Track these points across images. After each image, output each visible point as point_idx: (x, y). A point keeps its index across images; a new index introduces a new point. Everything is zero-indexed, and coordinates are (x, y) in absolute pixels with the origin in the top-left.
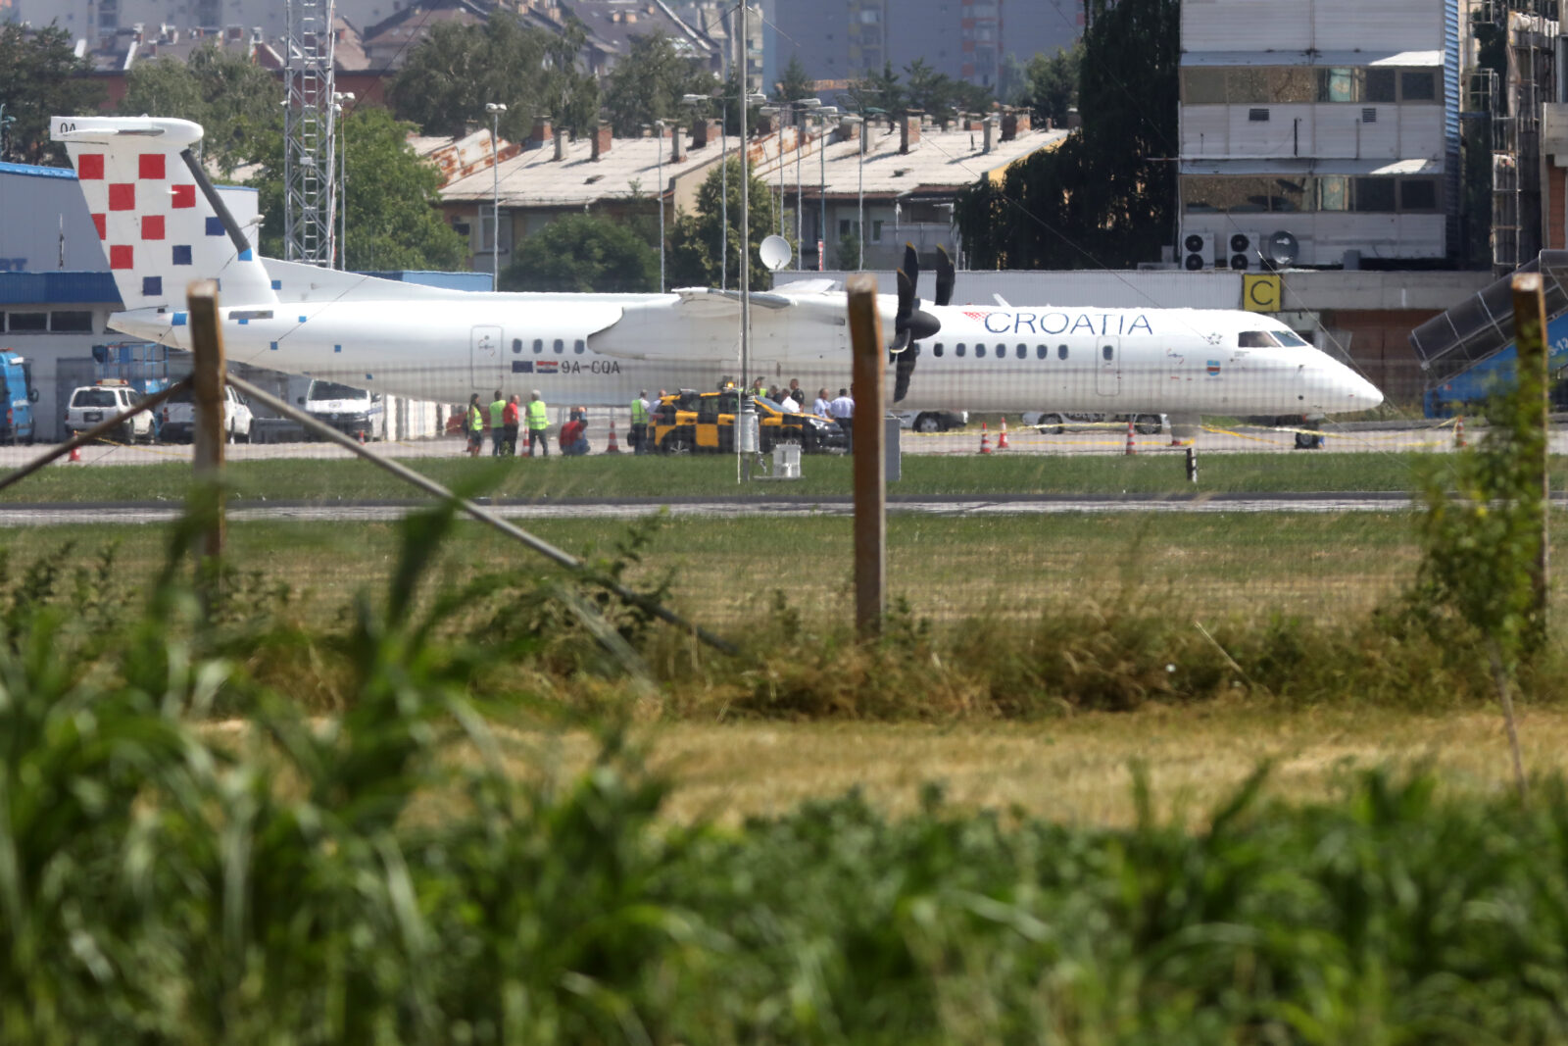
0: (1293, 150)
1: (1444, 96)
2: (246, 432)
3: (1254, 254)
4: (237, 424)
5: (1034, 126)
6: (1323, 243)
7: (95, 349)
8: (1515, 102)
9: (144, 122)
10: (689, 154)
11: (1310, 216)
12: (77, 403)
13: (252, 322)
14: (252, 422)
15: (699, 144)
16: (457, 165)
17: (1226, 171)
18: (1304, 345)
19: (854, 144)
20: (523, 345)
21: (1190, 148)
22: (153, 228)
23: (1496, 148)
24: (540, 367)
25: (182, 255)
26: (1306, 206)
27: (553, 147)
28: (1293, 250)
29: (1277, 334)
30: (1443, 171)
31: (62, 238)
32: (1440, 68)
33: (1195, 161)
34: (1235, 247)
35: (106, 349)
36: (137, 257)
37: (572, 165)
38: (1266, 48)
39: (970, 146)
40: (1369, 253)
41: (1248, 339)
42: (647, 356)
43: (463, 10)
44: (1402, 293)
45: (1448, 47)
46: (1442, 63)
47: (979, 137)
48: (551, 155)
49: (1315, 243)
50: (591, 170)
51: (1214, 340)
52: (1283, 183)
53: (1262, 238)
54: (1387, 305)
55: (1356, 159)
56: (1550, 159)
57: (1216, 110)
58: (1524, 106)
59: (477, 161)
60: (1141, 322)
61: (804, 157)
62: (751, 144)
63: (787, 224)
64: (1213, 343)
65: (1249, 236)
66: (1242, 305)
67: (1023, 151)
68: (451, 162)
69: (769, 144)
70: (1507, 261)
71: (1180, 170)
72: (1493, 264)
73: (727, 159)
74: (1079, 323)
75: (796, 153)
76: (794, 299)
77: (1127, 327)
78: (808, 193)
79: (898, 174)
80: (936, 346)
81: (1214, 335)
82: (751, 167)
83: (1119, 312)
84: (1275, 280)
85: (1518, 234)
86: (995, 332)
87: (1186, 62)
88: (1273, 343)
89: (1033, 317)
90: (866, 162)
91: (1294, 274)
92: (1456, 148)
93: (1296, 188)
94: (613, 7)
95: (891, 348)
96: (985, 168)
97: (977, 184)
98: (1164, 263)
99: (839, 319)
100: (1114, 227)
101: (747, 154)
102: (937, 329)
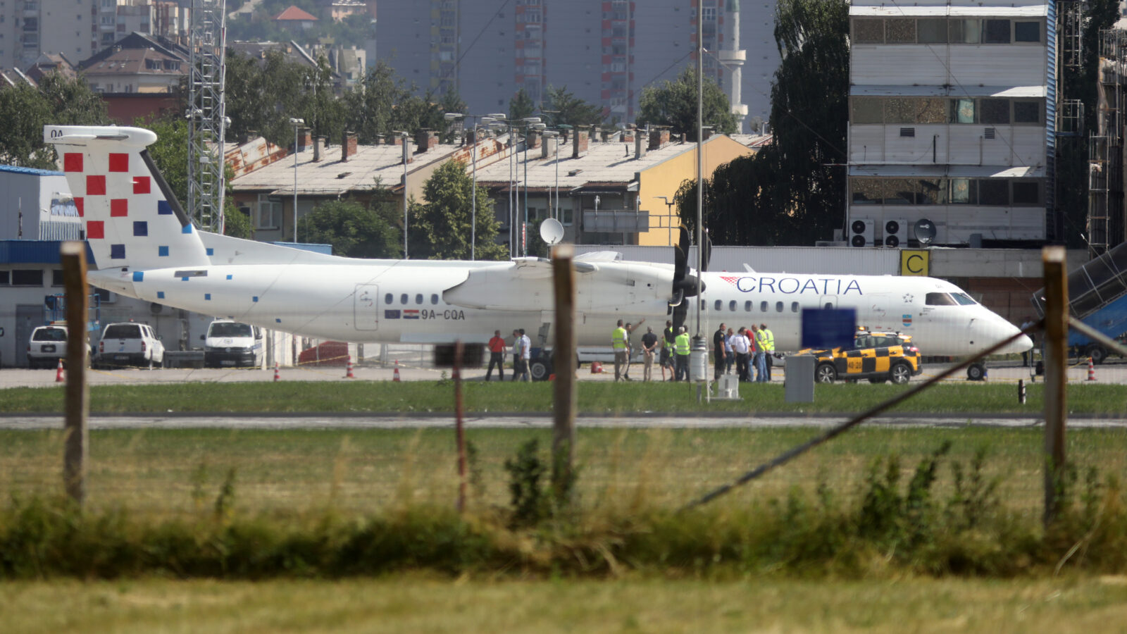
0: (932, 159)
1: (1046, 120)
2: (160, 361)
3: (901, 235)
4: (154, 354)
5: (672, 139)
6: (954, 228)
7: (47, 298)
8: (1103, 125)
9: (113, 130)
10: (415, 157)
11: (944, 208)
12: (36, 338)
13: (191, 278)
14: (164, 354)
15: (422, 149)
16: (241, 164)
17: (882, 174)
18: (975, 303)
19: (538, 151)
21: (856, 157)
22: (119, 208)
23: (1091, 159)
24: (408, 314)
25: (141, 229)
26: (940, 200)
27: (312, 151)
28: (932, 232)
29: (955, 295)
30: (1045, 175)
31: (20, 216)
32: (1044, 98)
33: (859, 166)
34: (888, 229)
35: (56, 298)
36: (107, 230)
37: (327, 165)
38: (913, 83)
39: (625, 153)
40: (988, 235)
41: (933, 299)
42: (487, 307)
43: (152, 49)
44: (1019, 266)
45: (1049, 84)
46: (1045, 95)
47: (632, 147)
48: (311, 157)
49: (948, 227)
50: (342, 168)
51: (908, 298)
52: (923, 182)
53: (909, 224)
54: (1008, 275)
55: (980, 166)
57: (875, 129)
58: (1110, 127)
59: (256, 161)
60: (854, 285)
61: (500, 160)
62: (462, 150)
63: (491, 210)
64: (906, 302)
65: (899, 222)
66: (900, 273)
67: (666, 157)
68: (237, 162)
69: (474, 150)
70: (1099, 242)
71: (848, 173)
72: (1088, 245)
73: (445, 161)
74: (807, 286)
75: (496, 157)
76: (596, 265)
77: (843, 289)
78: (504, 187)
79: (572, 174)
80: (701, 302)
81: (908, 295)
82: (462, 167)
83: (837, 277)
84: (925, 255)
85: (1107, 222)
86: (744, 291)
87: (853, 92)
88: (952, 302)
89: (772, 281)
90: (546, 165)
91: (935, 249)
92: (1053, 159)
93: (933, 187)
94: (260, 47)
95: (669, 303)
96: (637, 169)
97: (632, 181)
98: (836, 241)
99: (630, 281)
100: (795, 214)
101: (459, 158)
102: (704, 289)
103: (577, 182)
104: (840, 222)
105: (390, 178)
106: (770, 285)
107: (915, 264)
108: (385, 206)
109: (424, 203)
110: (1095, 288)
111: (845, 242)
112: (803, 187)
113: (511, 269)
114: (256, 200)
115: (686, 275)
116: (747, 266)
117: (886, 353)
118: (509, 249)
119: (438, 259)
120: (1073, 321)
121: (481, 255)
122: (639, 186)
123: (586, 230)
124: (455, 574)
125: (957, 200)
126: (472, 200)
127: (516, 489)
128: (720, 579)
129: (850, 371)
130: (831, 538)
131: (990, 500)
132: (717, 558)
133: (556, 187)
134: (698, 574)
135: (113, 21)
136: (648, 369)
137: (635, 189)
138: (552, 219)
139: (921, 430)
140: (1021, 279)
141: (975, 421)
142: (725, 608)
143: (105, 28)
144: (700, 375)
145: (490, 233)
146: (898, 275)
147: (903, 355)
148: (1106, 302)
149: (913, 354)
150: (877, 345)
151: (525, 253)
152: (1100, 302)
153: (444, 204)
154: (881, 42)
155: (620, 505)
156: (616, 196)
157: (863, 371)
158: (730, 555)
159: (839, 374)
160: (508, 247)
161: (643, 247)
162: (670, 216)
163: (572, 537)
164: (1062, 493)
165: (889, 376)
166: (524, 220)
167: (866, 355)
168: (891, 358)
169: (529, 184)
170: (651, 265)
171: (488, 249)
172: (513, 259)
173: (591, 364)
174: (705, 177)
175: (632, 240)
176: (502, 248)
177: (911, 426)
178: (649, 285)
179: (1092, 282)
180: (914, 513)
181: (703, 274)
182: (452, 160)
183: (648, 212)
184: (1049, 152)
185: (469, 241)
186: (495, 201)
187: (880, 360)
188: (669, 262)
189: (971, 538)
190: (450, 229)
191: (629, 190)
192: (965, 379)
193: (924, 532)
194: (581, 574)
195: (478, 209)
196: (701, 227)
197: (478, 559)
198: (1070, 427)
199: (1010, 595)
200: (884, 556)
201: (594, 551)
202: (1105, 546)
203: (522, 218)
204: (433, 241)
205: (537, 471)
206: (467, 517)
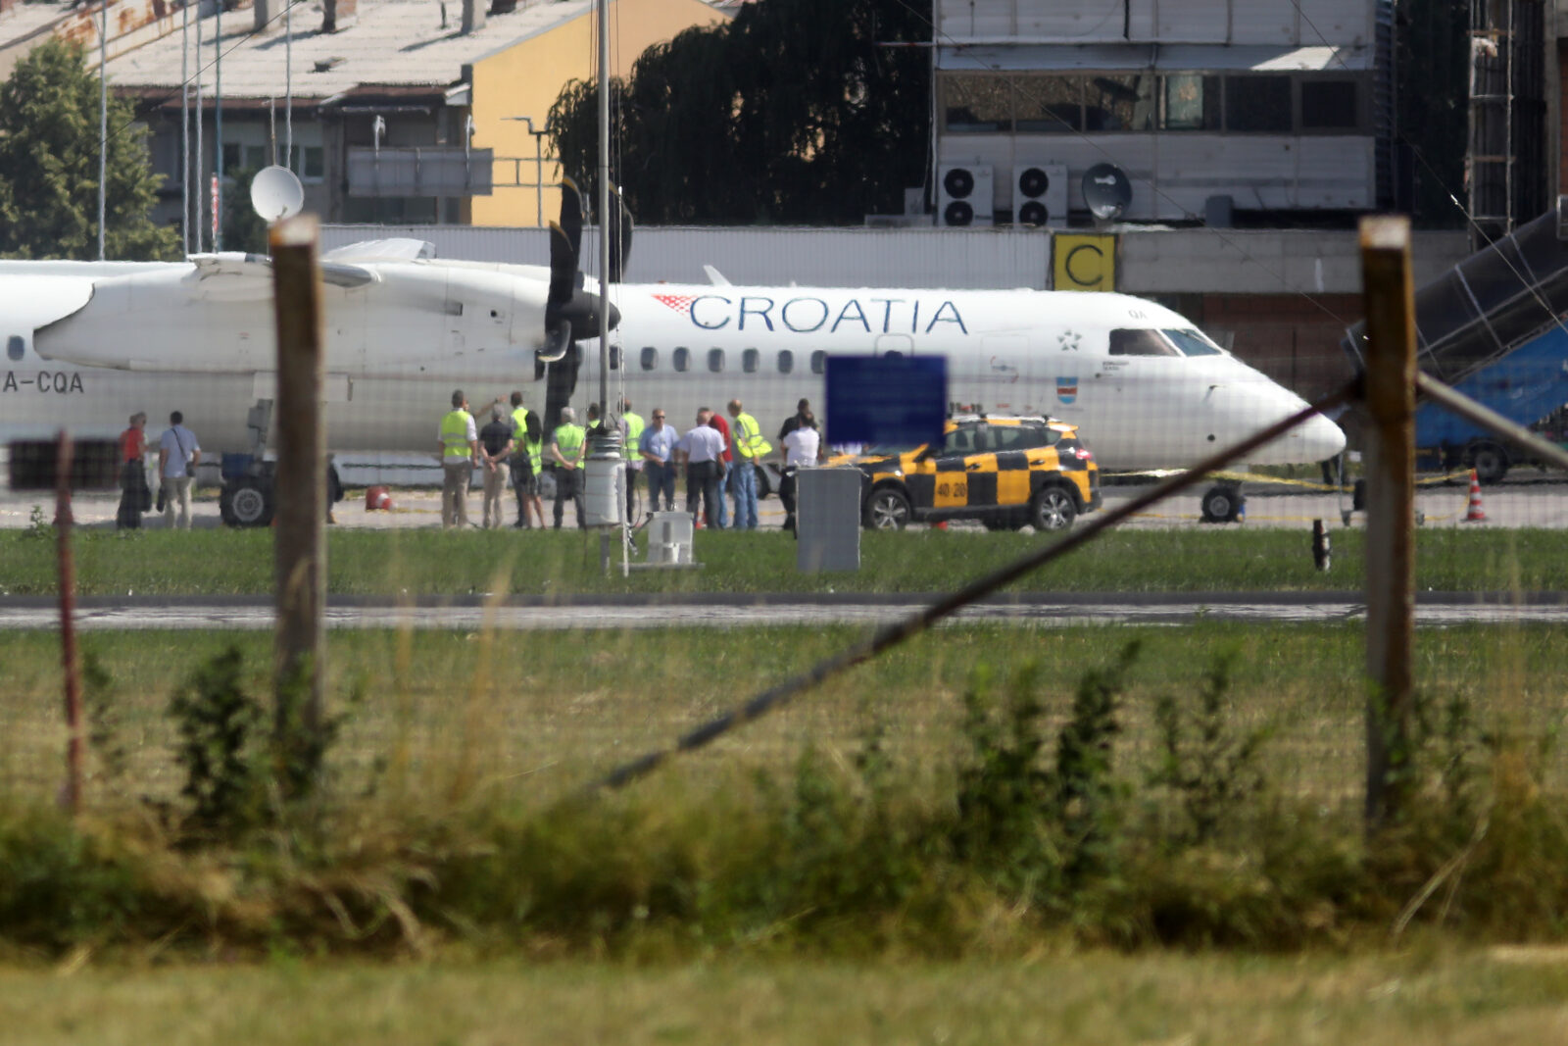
0: (1122, 30)
3: (1054, 200)
6: (1169, 184)
11: (1148, 138)
17: (1011, 65)
18: (1215, 352)
19: (245, 17)
21: (951, 26)
23: (1475, 28)
26: (1138, 122)
28: (1122, 193)
29: (1174, 334)
30: (1371, 66)
33: (959, 48)
34: (1025, 187)
39: (439, 21)
40: (1246, 200)
41: (1124, 341)
44: (1313, 266)
47: (455, 8)
49: (1158, 182)
51: (1070, 340)
52: (1103, 83)
53: (1071, 175)
54: (1290, 287)
55: (1226, 45)
56: (1563, 45)
60: (948, 313)
61: (162, 37)
62: (76, 17)
63: (143, 149)
64: (1066, 348)
65: (1049, 171)
66: (1051, 285)
67: (529, 30)
69: (104, 16)
70: (1492, 214)
71: (934, 63)
72: (1466, 219)
73: (41, 41)
74: (846, 314)
75: (152, 31)
76: (372, 268)
77: (924, 320)
78: (167, 99)
79: (322, 68)
80: (608, 352)
81: (1069, 334)
82: (78, 55)
83: (912, 295)
84: (1106, 245)
85: (1509, 169)
86: (706, 327)
88: (1166, 348)
89: (769, 304)
90: (266, 46)
91: (1130, 234)
92: (1389, 29)
93: (1125, 93)
95: (537, 354)
96: (466, 57)
97: (455, 84)
98: (908, 215)
99: (453, 304)
100: (818, 155)
101: (71, 34)
102: (613, 323)
103: (333, 87)
104: (917, 171)
106: (764, 314)
107: (1085, 262)
110: (1483, 317)
111: (930, 218)
112: (829, 93)
113: (184, 279)
115: (575, 292)
116: (710, 270)
117: (1020, 463)
118: (182, 235)
119: (22, 257)
120: (1425, 380)
121: (119, 249)
122: (470, 93)
123: (353, 192)
124: (58, 951)
125: (1176, 121)
126: (98, 127)
127: (196, 761)
128: (647, 959)
129: (939, 502)
130: (895, 867)
131: (1245, 779)
132: (641, 912)
133: (285, 98)
134: (598, 944)
136: (493, 501)
137: (461, 101)
138: (276, 167)
139: (1095, 629)
140: (1321, 298)
141: (1214, 609)
142: (654, 1023)
144: (607, 515)
145: (138, 200)
146: (1047, 289)
147: (1060, 468)
148: (1509, 347)
149: (1080, 465)
150: (1000, 446)
151: (216, 244)
152: (1495, 347)
153: (36, 137)
155: (423, 795)
156: (420, 117)
157: (970, 502)
158: (669, 904)
159: (919, 510)
160: (180, 231)
161: (479, 229)
162: (539, 159)
163: (320, 865)
164: (1404, 763)
165: (1029, 513)
166: (215, 169)
167: (975, 466)
168: (1034, 476)
169: (226, 91)
170: (497, 270)
171: (136, 236)
172: (189, 256)
173: (365, 491)
174: (614, 73)
175: (456, 213)
176: (165, 233)
177: (1074, 621)
178: (494, 314)
179: (1475, 303)
180: (1075, 807)
181: (611, 289)
182: (54, 38)
183: (489, 151)
184: (1378, 14)
185: (92, 216)
186: (151, 129)
187: (1006, 478)
188: (543, 264)
189: (1203, 863)
190: (51, 192)
191: (449, 102)
192: (1197, 520)
193: (1096, 849)
194: (339, 947)
195: (112, 149)
196: (607, 184)
197: (109, 917)
198: (1424, 621)
199: (1289, 989)
200: (1011, 904)
201: (368, 898)
202: (1500, 879)
203: (210, 167)
204: (13, 218)
205: (237, 718)
206: (84, 823)
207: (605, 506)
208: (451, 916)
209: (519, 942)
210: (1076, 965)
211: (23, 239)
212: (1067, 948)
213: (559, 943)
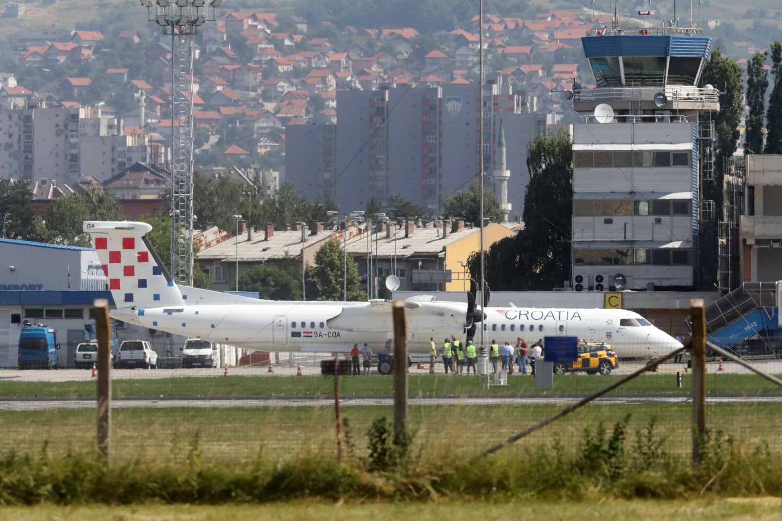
0: (624, 237)
1: (692, 213)
2: (154, 363)
3: (605, 283)
4: (151, 360)
5: (466, 226)
6: (637, 279)
7: (86, 326)
8: (727, 215)
9: (125, 223)
10: (309, 238)
11: (631, 267)
12: (80, 350)
13: (173, 314)
14: (158, 359)
15: (314, 233)
16: (203, 243)
17: (593, 246)
18: (650, 325)
19: (384, 234)
20: (297, 325)
21: (577, 236)
22: (129, 271)
23: (720, 236)
24: (305, 334)
25: (143, 283)
26: (628, 262)
27: (247, 234)
28: (624, 281)
29: (638, 320)
30: (692, 246)
31: (69, 276)
32: (691, 200)
33: (579, 242)
34: (597, 280)
35: (91, 326)
36: (122, 284)
37: (256, 243)
38: (611, 191)
39: (437, 235)
40: (657, 283)
41: (624, 322)
42: (354, 330)
43: (148, 172)
44: (676, 302)
45: (694, 190)
46: (692, 197)
47: (441, 231)
48: (246, 238)
49: (634, 278)
50: (265, 245)
51: (609, 322)
52: (618, 251)
53: (610, 277)
54: (670, 307)
55: (652, 241)
56: (744, 241)
57: (589, 219)
58: (731, 216)
59: (213, 241)
60: (576, 315)
61: (361, 239)
62: (338, 234)
63: (356, 270)
64: (608, 324)
65: (604, 276)
66: (605, 307)
67: (462, 237)
68: (201, 241)
69: (345, 234)
70: (725, 288)
71: (572, 247)
72: (718, 289)
73: (327, 240)
74: (548, 315)
75: (358, 237)
76: (420, 304)
77: (570, 318)
78: (362, 256)
79: (405, 247)
80: (483, 326)
81: (609, 320)
82: (338, 244)
83: (566, 310)
84: (619, 296)
85: (730, 275)
86: (510, 319)
87: (575, 197)
88: (636, 324)
89: (527, 312)
90: (389, 242)
91: (626, 292)
92: (696, 236)
93: (624, 254)
94: (214, 171)
95: (464, 327)
96: (444, 244)
97: (441, 252)
98: (565, 287)
99: (441, 313)
100: (540, 271)
101: (336, 238)
102: (485, 318)
103: (408, 253)
104: (567, 275)
105: (294, 251)
106: (526, 315)
107: (614, 301)
108: (291, 268)
109: (315, 266)
110: (722, 315)
111: (571, 288)
112: (544, 254)
113: (368, 306)
114: (213, 265)
115: (474, 310)
116: (511, 304)
117: (596, 356)
118: (367, 294)
120: (708, 343)
121: (350, 298)
122: (445, 254)
123: (413, 282)
124: (336, 500)
125: (639, 262)
126: (344, 264)
130: (564, 476)
131: (660, 451)
132: (494, 489)
133: (395, 256)
134: (483, 498)
135: (125, 156)
137: (443, 256)
138: (392, 275)
140: (676, 310)
141: (650, 399)
143: (120, 160)
144: (483, 371)
145: (355, 284)
146: (603, 308)
147: (607, 357)
148: (729, 323)
149: (613, 356)
150: (591, 351)
151: (377, 296)
152: (725, 324)
153: (326, 267)
154: (591, 166)
155: (436, 458)
156: (431, 261)
157: (583, 367)
158: (502, 486)
159: (568, 368)
160: (366, 292)
161: (448, 292)
162: (464, 273)
163: (407, 476)
164: (703, 447)
165: (598, 369)
167: (584, 357)
168: (599, 358)
169: (379, 254)
170: (453, 303)
171: (354, 294)
172: (369, 300)
173: (417, 364)
174: (485, 250)
175: (442, 288)
176: (362, 293)
177: (613, 402)
178: (452, 316)
179: (721, 311)
180: (613, 460)
181: (485, 309)
182: (331, 239)
183: (451, 270)
184: (694, 232)
185: (342, 288)
186: (358, 264)
187: (592, 359)
188: (463, 301)
189: (648, 475)
190: (331, 282)
191: (439, 257)
193: (619, 471)
194: (412, 499)
195: (348, 269)
196: (483, 280)
197: (349, 491)
198: (707, 402)
199: (672, 510)
200: (596, 486)
201: (421, 486)
202: (730, 479)
203: (375, 275)
204: (320, 289)
205: (385, 436)
206: (343, 465)
207: (483, 369)
208: (443, 490)
209: (461, 497)
210: (614, 504)
211: (323, 294)
212: (611, 499)
213: (472, 497)
